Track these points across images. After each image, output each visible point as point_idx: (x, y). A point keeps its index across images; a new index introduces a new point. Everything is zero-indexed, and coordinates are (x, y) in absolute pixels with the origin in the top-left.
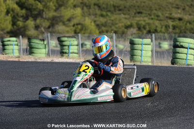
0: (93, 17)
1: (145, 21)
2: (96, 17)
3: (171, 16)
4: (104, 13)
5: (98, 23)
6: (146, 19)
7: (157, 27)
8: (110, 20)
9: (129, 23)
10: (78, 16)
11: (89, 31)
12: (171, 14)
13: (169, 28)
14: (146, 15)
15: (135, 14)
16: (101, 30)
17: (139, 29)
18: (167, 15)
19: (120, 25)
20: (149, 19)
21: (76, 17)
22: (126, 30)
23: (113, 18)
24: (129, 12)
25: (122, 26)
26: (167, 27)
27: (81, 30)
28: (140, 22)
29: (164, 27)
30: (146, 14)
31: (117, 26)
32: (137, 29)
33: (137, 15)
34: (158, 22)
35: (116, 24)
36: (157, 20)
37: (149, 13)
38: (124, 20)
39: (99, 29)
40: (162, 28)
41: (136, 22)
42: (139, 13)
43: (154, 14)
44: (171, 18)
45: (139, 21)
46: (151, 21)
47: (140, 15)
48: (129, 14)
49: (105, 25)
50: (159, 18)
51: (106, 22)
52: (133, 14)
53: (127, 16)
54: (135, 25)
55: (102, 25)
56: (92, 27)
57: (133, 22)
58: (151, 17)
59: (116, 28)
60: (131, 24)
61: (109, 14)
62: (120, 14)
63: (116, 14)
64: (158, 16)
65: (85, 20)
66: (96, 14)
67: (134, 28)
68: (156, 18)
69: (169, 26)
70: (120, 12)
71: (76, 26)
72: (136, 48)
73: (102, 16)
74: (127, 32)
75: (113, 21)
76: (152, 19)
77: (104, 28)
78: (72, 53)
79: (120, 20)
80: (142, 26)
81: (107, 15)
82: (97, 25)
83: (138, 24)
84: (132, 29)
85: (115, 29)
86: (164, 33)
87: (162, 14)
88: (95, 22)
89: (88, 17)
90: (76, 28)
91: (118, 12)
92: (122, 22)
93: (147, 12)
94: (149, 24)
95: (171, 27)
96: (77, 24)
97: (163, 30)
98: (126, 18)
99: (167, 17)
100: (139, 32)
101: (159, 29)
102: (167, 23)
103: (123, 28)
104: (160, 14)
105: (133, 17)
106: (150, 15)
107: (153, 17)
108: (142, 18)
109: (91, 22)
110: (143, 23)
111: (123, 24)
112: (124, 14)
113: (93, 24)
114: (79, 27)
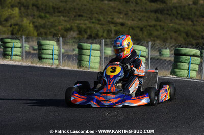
0: (31, 18)
1: (85, 24)
2: (34, 18)
3: (113, 21)
4: (43, 14)
5: (37, 24)
6: (87, 22)
7: (98, 31)
8: (49, 22)
9: (69, 26)
10: (16, 16)
11: (27, 32)
12: (113, 19)
13: (111, 33)
14: (86, 19)
15: (75, 17)
16: (39, 32)
17: (80, 32)
18: (109, 19)
19: (60, 27)
20: (90, 22)
21: (13, 17)
22: (65, 33)
23: (52, 20)
24: (69, 15)
25: (62, 29)
26: (109, 32)
27: (19, 31)
28: (81, 26)
29: (106, 32)
30: (87, 17)
31: (57, 28)
32: (77, 32)
33: (77, 18)
34: (99, 26)
35: (56, 26)
36: (99, 24)
37: (90, 16)
38: (63, 23)
39: (37, 31)
40: (103, 32)
41: (76, 25)
42: (79, 16)
43: (95, 17)
44: (113, 23)
45: (80, 24)
46: (92, 25)
47: (80, 18)
48: (68, 17)
49: (43, 27)
50: (100, 23)
51: (44, 24)
52: (73, 16)
53: (66, 19)
54: (75, 29)
55: (41, 26)
56: (31, 28)
57: (73, 25)
58: (92, 21)
59: (55, 30)
60: (72, 26)
61: (48, 15)
62: (59, 16)
63: (55, 16)
64: (99, 20)
65: (23, 21)
66: (34, 15)
67: (74, 31)
68: (97, 22)
69: (111, 31)
70: (59, 14)
71: (13, 27)
72: (84, 53)
73: (40, 17)
74: (67, 35)
75: (52, 22)
76: (93, 23)
77: (42, 30)
78: (15, 55)
79: (60, 22)
80: (83, 30)
81: (46, 17)
82: (36, 27)
83: (78, 28)
84: (72, 33)
85: (55, 32)
86: (106, 38)
87: (104, 18)
88: (33, 23)
89: (26, 17)
90: (13, 29)
91: (56, 14)
92: (62, 25)
93: (88, 16)
94: (90, 28)
95: (113, 32)
96: (14, 25)
97: (105, 35)
98: (65, 21)
99: (109, 22)
100: (80, 36)
101: (100, 34)
102: (109, 28)
103: (63, 31)
104: (101, 18)
105: (73, 20)
106: (91, 19)
107: (94, 21)
108: (82, 22)
109: (29, 23)
110: (84, 27)
111: (63, 27)
112: (64, 16)
113: (31, 25)
114: (17, 27)
